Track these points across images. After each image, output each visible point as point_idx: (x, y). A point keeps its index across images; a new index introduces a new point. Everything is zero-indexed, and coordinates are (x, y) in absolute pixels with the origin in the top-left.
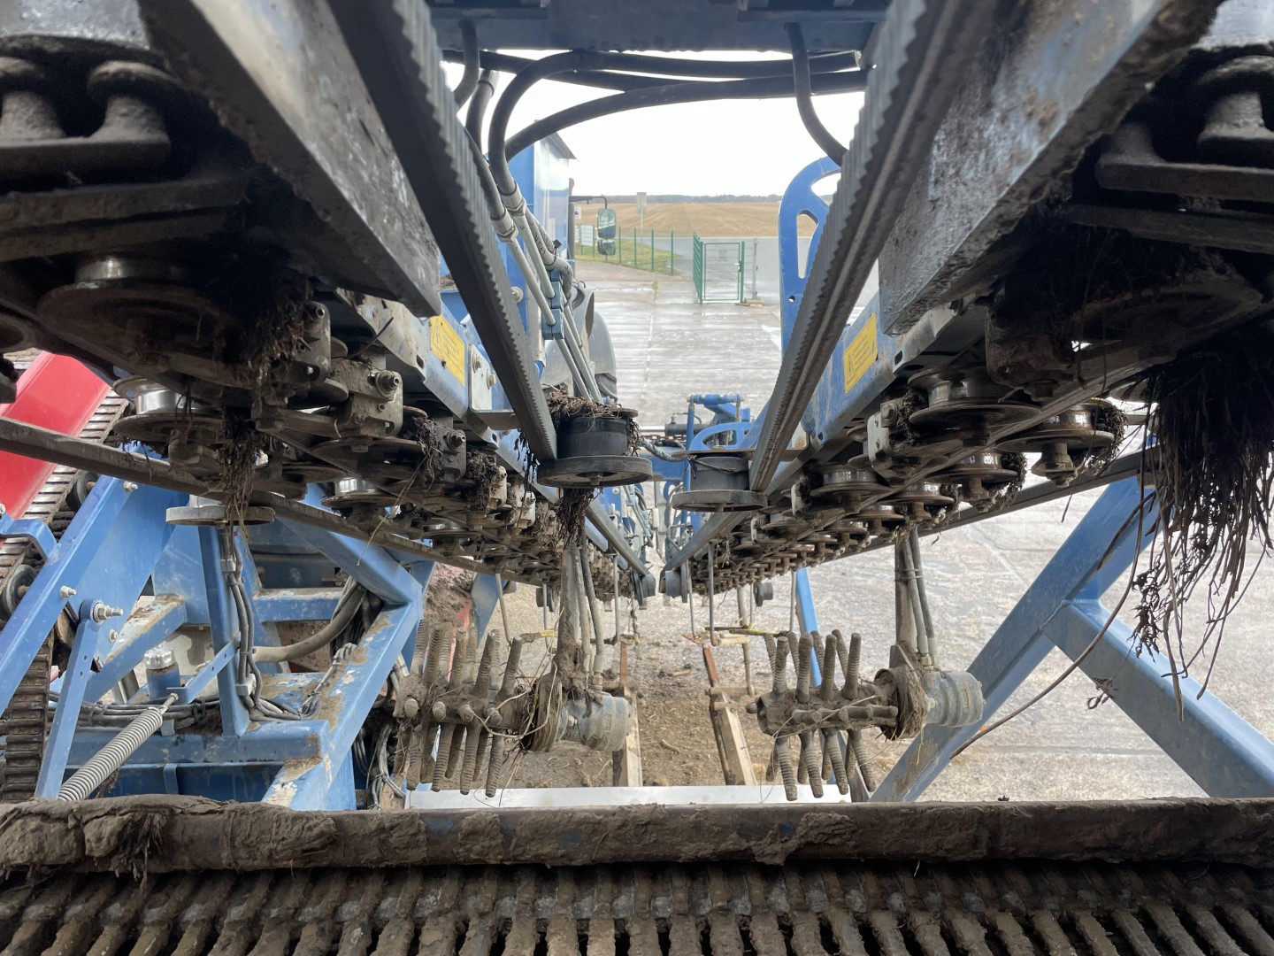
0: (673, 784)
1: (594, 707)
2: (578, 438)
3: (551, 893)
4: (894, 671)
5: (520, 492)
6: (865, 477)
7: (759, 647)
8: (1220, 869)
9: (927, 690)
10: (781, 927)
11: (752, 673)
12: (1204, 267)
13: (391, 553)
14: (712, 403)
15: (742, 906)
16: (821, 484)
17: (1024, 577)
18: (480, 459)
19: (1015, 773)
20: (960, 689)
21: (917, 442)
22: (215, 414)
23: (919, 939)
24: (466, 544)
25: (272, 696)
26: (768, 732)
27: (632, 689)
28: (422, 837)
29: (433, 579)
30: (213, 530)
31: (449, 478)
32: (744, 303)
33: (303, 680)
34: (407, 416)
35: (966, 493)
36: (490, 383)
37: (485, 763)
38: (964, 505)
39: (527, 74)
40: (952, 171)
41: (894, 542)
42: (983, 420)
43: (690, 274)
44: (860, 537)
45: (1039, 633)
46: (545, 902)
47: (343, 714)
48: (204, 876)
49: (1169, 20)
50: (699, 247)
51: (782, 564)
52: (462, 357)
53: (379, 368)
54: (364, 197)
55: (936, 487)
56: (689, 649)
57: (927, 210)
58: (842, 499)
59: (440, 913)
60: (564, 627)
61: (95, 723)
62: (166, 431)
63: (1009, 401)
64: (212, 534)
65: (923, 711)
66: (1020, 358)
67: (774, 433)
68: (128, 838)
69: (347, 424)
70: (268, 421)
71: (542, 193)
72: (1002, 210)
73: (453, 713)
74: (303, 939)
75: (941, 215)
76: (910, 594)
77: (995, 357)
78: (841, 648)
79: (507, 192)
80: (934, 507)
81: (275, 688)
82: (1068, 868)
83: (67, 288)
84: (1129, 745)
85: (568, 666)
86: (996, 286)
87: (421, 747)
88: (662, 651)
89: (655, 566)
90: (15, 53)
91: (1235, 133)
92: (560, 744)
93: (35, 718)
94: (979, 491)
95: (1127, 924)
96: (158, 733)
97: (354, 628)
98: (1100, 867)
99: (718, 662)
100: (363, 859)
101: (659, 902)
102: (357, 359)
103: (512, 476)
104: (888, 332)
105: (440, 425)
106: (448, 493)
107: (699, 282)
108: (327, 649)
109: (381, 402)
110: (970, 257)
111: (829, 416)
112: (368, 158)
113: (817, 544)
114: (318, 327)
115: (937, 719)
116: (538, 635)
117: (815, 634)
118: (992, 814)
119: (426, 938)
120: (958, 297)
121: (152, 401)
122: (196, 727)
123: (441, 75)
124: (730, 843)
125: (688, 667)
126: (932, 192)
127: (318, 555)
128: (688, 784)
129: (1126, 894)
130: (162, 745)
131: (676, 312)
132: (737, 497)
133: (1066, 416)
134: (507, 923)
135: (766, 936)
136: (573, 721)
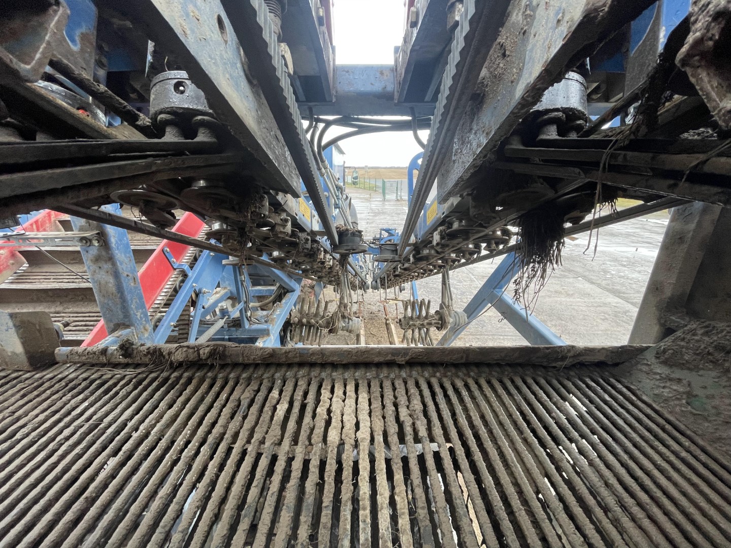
1: (350, 321)
2: (345, 238)
3: (336, 371)
4: (440, 311)
5: (328, 256)
6: (433, 252)
7: (400, 304)
8: (535, 366)
9: (450, 316)
10: (404, 382)
11: (398, 313)
12: (537, 183)
13: (290, 275)
14: (387, 231)
15: (392, 376)
16: (420, 254)
17: (480, 284)
18: (315, 245)
19: (476, 342)
20: (460, 316)
21: (449, 240)
22: (235, 230)
23: (444, 385)
24: (312, 273)
25: (256, 317)
26: (402, 329)
27: (362, 317)
28: (298, 355)
29: (303, 283)
30: (237, 267)
31: (305, 251)
32: (398, 200)
33: (265, 313)
34: (292, 231)
35: (464, 257)
36: (318, 222)
37: (318, 338)
38: (463, 261)
39: (328, 124)
40: (459, 151)
41: (442, 272)
42: (468, 232)
43: (381, 191)
44: (431, 271)
45: (484, 300)
46: (334, 374)
47: (276, 322)
48: (235, 365)
49: (527, 97)
50: (384, 182)
51: (408, 280)
52: (309, 214)
53: (284, 216)
54: (277, 158)
55: (455, 255)
56: (379, 306)
57: (452, 164)
58: (426, 258)
59: (304, 376)
60: (342, 298)
61: (204, 324)
62: (221, 235)
63: (476, 226)
64: (237, 268)
65: (449, 323)
66: (480, 212)
67: (405, 237)
68: (213, 353)
69: (274, 233)
70: (251, 232)
71: (335, 166)
72: (475, 162)
73: (308, 322)
74: (264, 383)
75: (456, 164)
76: (446, 288)
77: (472, 212)
78: (425, 304)
79: (323, 161)
80: (454, 261)
81: (256, 315)
82: (489, 365)
83: (189, 189)
84: (511, 334)
85: (343, 309)
86: (473, 190)
87: (299, 332)
88: (372, 306)
89: (369, 280)
90: (168, 113)
91: (548, 137)
92: (340, 332)
93: (187, 322)
94: (468, 256)
95: (506, 382)
96: (222, 327)
97: (279, 298)
98: (499, 365)
99: (388, 310)
100: (281, 361)
101: (368, 374)
102: (277, 213)
103: (326, 252)
104: (440, 203)
105: (303, 235)
106: (306, 256)
107: (384, 193)
108: (271, 304)
109: (284, 226)
110: (465, 178)
111: (422, 233)
112: (278, 147)
113: (418, 273)
114: (264, 202)
115: (453, 325)
116: (334, 300)
117: (417, 300)
118: (467, 350)
119: (299, 383)
120: (461, 193)
121: (216, 226)
122: (234, 326)
123: (301, 124)
124: (389, 358)
125: (379, 311)
126: (453, 158)
127: (268, 276)
128: (379, 343)
129: (506, 373)
130: (224, 331)
131: (376, 203)
132: (394, 258)
133: (494, 232)
134: (323, 380)
135: (399, 384)
136: (344, 325)
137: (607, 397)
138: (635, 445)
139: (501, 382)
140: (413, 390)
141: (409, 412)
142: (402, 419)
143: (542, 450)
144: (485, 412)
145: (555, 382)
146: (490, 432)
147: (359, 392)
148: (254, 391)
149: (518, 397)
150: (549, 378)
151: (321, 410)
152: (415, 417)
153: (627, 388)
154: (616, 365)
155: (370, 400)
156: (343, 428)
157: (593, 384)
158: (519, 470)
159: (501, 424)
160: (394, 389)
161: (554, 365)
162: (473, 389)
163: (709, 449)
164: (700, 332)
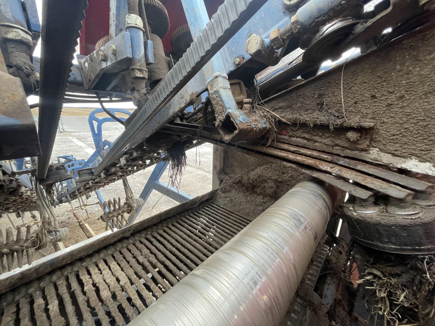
0: (73, 245)
1: (57, 233)
2: (51, 173)
3: (85, 262)
4: (127, 202)
6: (118, 169)
8: (187, 210)
9: (134, 203)
10: (133, 245)
14: (64, 157)
15: (125, 245)
16: (109, 172)
20: (140, 201)
21: (132, 162)
23: (154, 236)
26: (104, 221)
41: (122, 178)
44: (115, 179)
45: (150, 188)
46: (84, 264)
51: (95, 189)
55: (131, 168)
56: (69, 214)
58: (114, 174)
59: (59, 278)
60: (43, 218)
63: (146, 153)
65: (134, 207)
74: (21, 303)
76: (127, 188)
78: (116, 202)
80: (130, 171)
82: (170, 218)
85: (47, 226)
88: (61, 217)
91: (178, 122)
92: (49, 245)
94: (140, 167)
95: (179, 221)
98: (174, 216)
99: (78, 215)
101: (109, 252)
113: (105, 183)
115: (137, 207)
116: (26, 224)
125: (69, 218)
128: (77, 243)
129: (178, 218)
132: (92, 178)
133: (153, 154)
134: (77, 271)
135: (131, 247)
136: (52, 238)
137: (213, 211)
138: (224, 223)
139: (177, 222)
140: (141, 246)
141: (143, 257)
142: (141, 261)
143: (201, 240)
144: (176, 238)
145: (196, 213)
146: (182, 245)
147: (109, 264)
148: (14, 313)
149: (186, 225)
150: (194, 213)
151: (88, 287)
152: (147, 257)
153: (217, 205)
154: (212, 198)
155: (118, 264)
156: (109, 286)
157: (207, 208)
158: (196, 251)
159: (184, 239)
160: (130, 251)
161: (194, 207)
162: (168, 231)
163: (239, 214)
164: (228, 179)
